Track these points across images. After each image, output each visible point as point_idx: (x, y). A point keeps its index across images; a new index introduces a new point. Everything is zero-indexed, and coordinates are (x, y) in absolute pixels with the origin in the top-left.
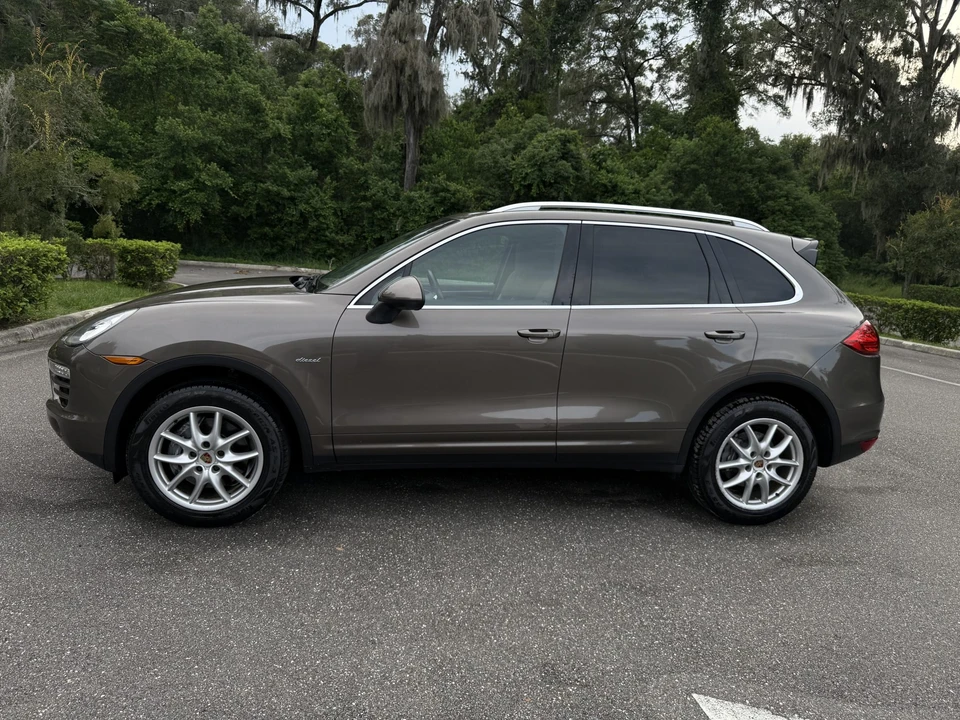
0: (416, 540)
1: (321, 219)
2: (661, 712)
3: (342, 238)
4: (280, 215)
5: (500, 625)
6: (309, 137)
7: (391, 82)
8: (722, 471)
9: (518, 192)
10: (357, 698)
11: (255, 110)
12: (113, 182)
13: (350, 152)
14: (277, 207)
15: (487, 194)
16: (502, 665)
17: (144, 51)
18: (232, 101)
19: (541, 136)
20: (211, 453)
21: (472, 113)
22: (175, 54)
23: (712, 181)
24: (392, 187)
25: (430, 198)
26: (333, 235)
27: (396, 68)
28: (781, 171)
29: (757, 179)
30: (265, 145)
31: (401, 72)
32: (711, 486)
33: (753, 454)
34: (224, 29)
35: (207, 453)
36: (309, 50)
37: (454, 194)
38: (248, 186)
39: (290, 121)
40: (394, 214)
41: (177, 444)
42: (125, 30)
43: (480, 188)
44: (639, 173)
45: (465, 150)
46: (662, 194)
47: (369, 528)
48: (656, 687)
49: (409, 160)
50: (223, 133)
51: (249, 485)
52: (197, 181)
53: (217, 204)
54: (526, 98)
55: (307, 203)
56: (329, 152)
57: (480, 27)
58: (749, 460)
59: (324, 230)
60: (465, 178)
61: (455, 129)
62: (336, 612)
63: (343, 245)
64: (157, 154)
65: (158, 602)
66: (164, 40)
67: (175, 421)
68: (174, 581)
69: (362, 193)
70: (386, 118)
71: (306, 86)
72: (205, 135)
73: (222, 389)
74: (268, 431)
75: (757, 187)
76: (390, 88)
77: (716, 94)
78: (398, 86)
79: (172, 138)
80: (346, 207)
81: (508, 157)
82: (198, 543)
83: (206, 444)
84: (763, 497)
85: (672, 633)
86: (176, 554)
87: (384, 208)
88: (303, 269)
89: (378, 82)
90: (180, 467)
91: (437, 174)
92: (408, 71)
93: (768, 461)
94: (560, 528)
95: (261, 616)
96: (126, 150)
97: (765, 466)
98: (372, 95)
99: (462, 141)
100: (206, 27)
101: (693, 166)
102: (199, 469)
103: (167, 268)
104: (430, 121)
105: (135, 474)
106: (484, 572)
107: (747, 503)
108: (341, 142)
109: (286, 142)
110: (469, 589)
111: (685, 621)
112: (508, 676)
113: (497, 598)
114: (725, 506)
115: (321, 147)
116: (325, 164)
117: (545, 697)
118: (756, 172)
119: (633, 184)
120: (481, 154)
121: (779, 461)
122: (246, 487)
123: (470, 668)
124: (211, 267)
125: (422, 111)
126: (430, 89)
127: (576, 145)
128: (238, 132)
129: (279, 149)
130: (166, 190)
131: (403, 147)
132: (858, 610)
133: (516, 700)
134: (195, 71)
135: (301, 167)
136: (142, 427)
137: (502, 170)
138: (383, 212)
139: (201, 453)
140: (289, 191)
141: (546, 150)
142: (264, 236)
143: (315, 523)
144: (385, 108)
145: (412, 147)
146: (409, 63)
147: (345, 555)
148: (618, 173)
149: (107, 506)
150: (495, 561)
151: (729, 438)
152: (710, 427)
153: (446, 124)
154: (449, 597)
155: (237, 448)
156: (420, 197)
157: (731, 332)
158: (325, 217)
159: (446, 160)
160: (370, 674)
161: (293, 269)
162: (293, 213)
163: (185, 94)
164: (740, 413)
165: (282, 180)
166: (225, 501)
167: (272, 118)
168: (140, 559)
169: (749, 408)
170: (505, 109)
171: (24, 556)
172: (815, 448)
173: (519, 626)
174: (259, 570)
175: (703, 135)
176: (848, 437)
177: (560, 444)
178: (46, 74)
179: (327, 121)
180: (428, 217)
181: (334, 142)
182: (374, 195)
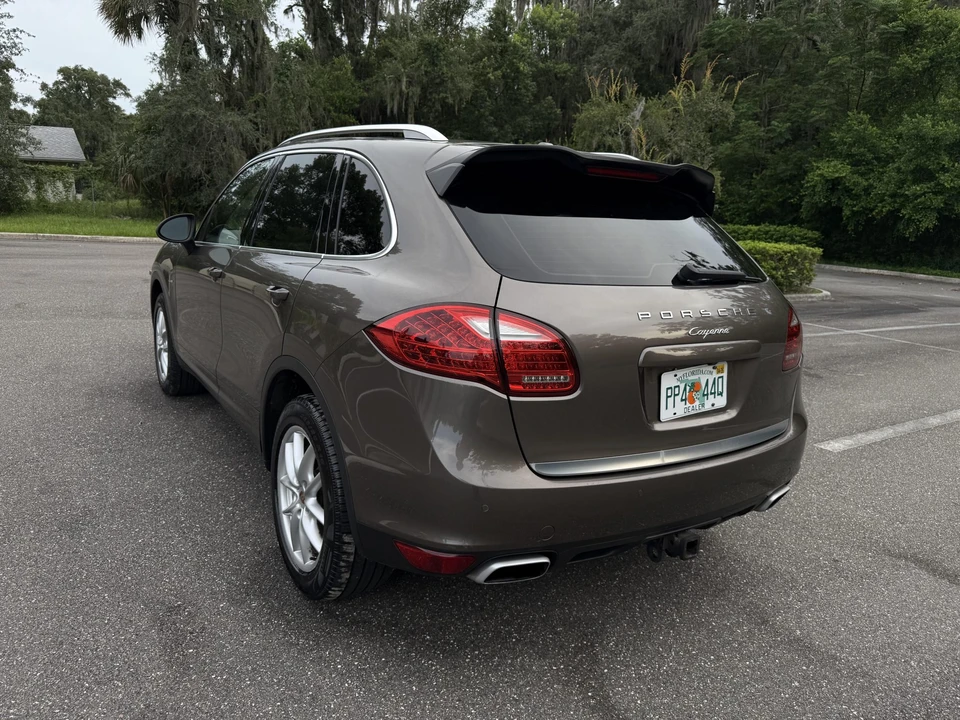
164: (289, 410)
178: (677, 94)
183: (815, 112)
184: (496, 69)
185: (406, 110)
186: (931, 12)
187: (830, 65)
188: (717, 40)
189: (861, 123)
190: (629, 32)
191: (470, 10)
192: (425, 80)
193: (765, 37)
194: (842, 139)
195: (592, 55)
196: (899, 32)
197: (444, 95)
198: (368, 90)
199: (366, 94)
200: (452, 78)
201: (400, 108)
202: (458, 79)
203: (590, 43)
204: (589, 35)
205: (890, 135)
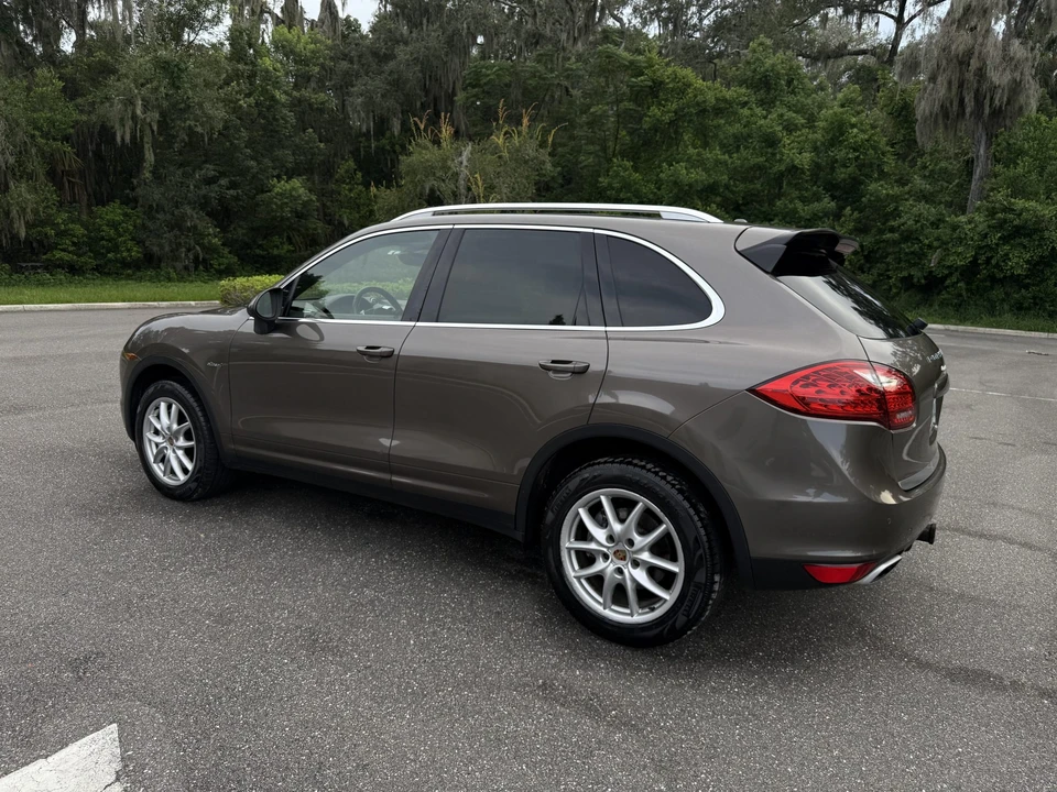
6: (832, 165)
7: (950, 83)
11: (771, 142)
13: (883, 175)
17: (666, 100)
22: (695, 96)
25: (983, 222)
27: (961, 63)
30: (778, 180)
34: (775, 60)
37: (1019, 215)
39: (815, 149)
40: (930, 246)
42: (650, 83)
49: (976, 176)
50: (731, 171)
56: (854, 179)
58: (605, 546)
60: (1047, 191)
66: (689, 85)
69: (890, 223)
70: (946, 127)
71: (842, 106)
72: (710, 176)
73: (176, 386)
76: (950, 88)
78: (961, 86)
79: (675, 183)
84: (630, 606)
87: (917, 239)
92: (974, 64)
93: (632, 553)
97: (628, 560)
98: (923, 103)
108: (871, 165)
109: (803, 173)
115: (842, 174)
116: (848, 193)
125: (995, 112)
128: (751, 168)
129: (795, 182)
131: (970, 164)
134: (718, 111)
135: (819, 200)
138: (914, 245)
139: (167, 437)
144: (944, 114)
145: (982, 159)
146: (976, 54)
151: (578, 509)
153: (1029, 121)
155: (185, 435)
156: (969, 222)
159: (1020, 170)
163: (704, 137)
167: (791, 149)
177: (394, 478)
178: (498, 139)
179: (855, 142)
180: (980, 248)
181: (861, 167)
182: (903, 225)
183: (583, 158)
184: (248, 95)
185: (142, 138)
186: (670, 70)
187: (592, 114)
188: (484, 81)
189: (626, 170)
190: (392, 64)
191: (207, 24)
192: (165, 104)
193: (530, 82)
194: (610, 184)
195: (352, 86)
196: (647, 86)
197: (192, 123)
198: (82, 112)
199: (84, 118)
200: (201, 105)
201: (133, 137)
202: (207, 105)
203: (346, 73)
204: (344, 65)
205: (648, 182)
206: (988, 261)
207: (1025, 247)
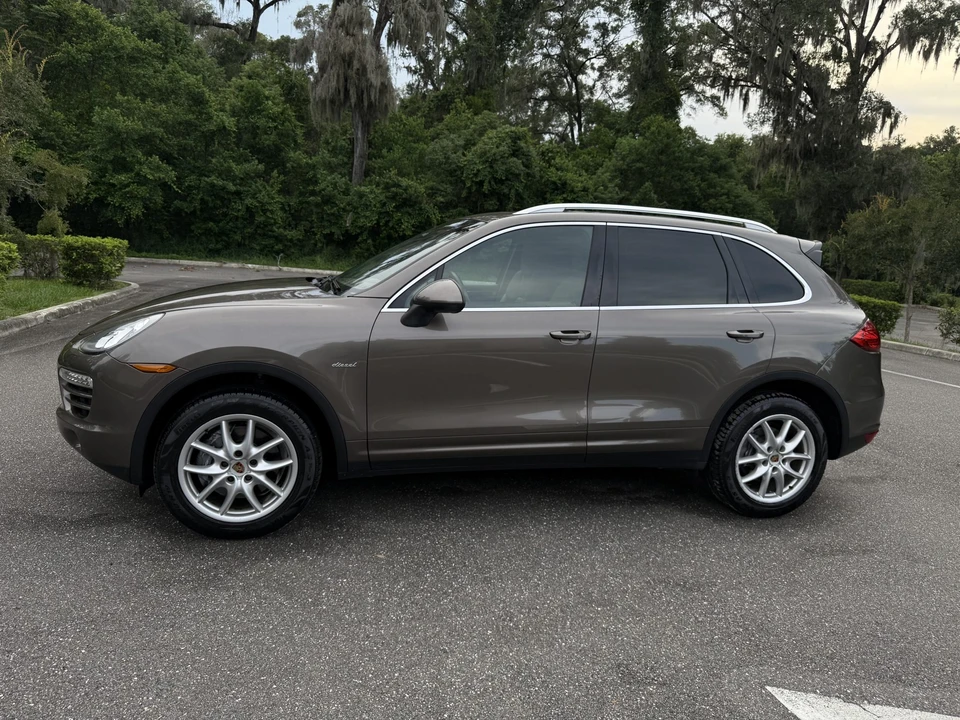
0: (454, 545)
1: (268, 214)
2: (743, 706)
3: (291, 234)
4: (225, 210)
5: (563, 628)
6: (254, 130)
7: (338, 76)
8: (741, 466)
9: (469, 188)
10: (446, 709)
11: (198, 101)
12: (61, 176)
13: (297, 146)
14: (222, 202)
15: (438, 190)
16: (579, 668)
17: (78, 37)
18: (173, 92)
19: (491, 133)
20: (244, 463)
21: (419, 108)
22: (111, 42)
23: (656, 179)
24: (342, 181)
25: (381, 193)
26: (281, 230)
27: (344, 61)
28: (722, 170)
29: (699, 178)
30: (208, 138)
31: (349, 66)
32: (732, 481)
33: (769, 449)
34: (162, 17)
35: (240, 462)
36: (248, 40)
37: (405, 190)
38: (191, 180)
39: (234, 114)
40: (344, 210)
41: (207, 454)
42: (57, 15)
43: (431, 183)
44: (587, 171)
45: (415, 145)
46: (610, 192)
47: (404, 534)
48: (730, 682)
49: (357, 155)
50: (164, 124)
51: (283, 494)
52: (138, 174)
53: (159, 199)
54: (473, 95)
55: (254, 196)
56: (276, 146)
57: (428, 22)
58: (766, 455)
59: (271, 225)
60: (416, 173)
61: (405, 125)
62: (398, 621)
63: (291, 241)
64: (95, 146)
65: (213, 620)
66: (99, 26)
67: (206, 430)
68: (223, 597)
69: (311, 188)
70: (333, 111)
71: (250, 77)
72: (144, 126)
73: (256, 396)
74: (303, 439)
75: (699, 186)
76: (338, 81)
77: (658, 94)
78: (346, 80)
79: (110, 129)
80: (293, 201)
81: (459, 153)
82: (234, 556)
83: (238, 453)
84: (778, 490)
85: (727, 628)
86: (215, 568)
87: (334, 203)
88: (250, 265)
89: (325, 75)
90: (211, 478)
91: (387, 169)
92: (356, 64)
93: (783, 455)
94: (590, 526)
95: (323, 630)
96: (61, 142)
97: (780, 460)
98: (319, 89)
99: (412, 136)
100: (141, 14)
101: (639, 165)
102: (231, 479)
103: (114, 266)
104: (379, 116)
105: (163, 486)
106: (530, 575)
107: (764, 497)
108: (288, 136)
109: (230, 135)
110: (521, 592)
111: (736, 615)
112: (587, 679)
113: (551, 601)
114: (744, 501)
115: (268, 140)
116: (272, 158)
117: (629, 698)
118: (699, 171)
119: (582, 182)
120: (432, 149)
121: (793, 455)
122: (279, 496)
123: (548, 673)
124: (153, 264)
125: (371, 105)
126: (379, 84)
127: (526, 143)
128: (180, 123)
129: (224, 142)
130: (104, 183)
131: (352, 141)
132: (888, 596)
133: (603, 703)
134: (133, 59)
135: (247, 161)
136: (171, 437)
137: (454, 166)
138: (332, 207)
139: (233, 463)
140: (235, 185)
141: (497, 147)
142: (208, 232)
143: (348, 530)
144: (332, 102)
145: (360, 141)
146: (356, 57)
147: (388, 563)
148: (567, 171)
149: (125, 520)
150: (538, 563)
151: (749, 434)
152: (730, 424)
153: (393, 119)
154: (504, 602)
155: (270, 457)
156: (371, 192)
157: (751, 331)
158: (272, 212)
159: (397, 155)
160: (452, 684)
161: (240, 265)
162: (238, 208)
163: (123, 83)
164: (759, 409)
165: (227, 174)
166: (257, 511)
167: (216, 111)
168: (180, 576)
169: (767, 404)
170: (453, 105)
171: (54, 577)
172: (826, 442)
173: (582, 628)
174: (306, 582)
175: (647, 134)
176: (854, 430)
177: (590, 444)
179: (273, 113)
180: (380, 213)
181: (280, 135)
182: (323, 190)
186: (77, 6)
206: (387, 222)
207: (410, 215)
